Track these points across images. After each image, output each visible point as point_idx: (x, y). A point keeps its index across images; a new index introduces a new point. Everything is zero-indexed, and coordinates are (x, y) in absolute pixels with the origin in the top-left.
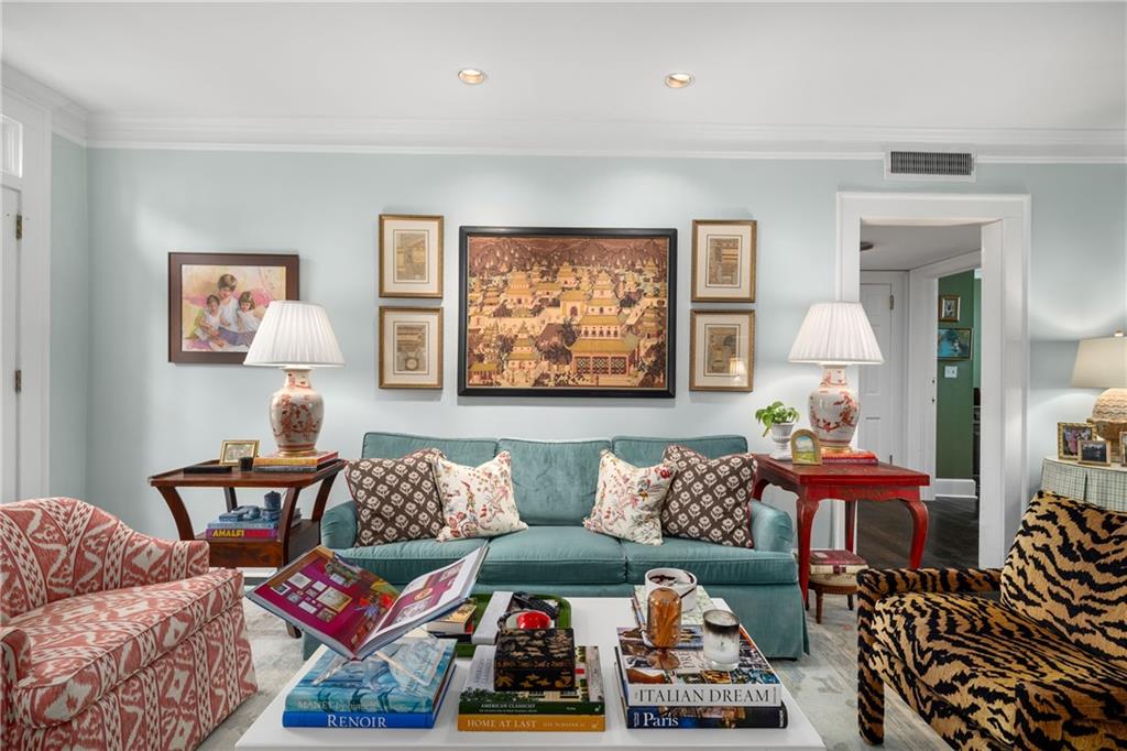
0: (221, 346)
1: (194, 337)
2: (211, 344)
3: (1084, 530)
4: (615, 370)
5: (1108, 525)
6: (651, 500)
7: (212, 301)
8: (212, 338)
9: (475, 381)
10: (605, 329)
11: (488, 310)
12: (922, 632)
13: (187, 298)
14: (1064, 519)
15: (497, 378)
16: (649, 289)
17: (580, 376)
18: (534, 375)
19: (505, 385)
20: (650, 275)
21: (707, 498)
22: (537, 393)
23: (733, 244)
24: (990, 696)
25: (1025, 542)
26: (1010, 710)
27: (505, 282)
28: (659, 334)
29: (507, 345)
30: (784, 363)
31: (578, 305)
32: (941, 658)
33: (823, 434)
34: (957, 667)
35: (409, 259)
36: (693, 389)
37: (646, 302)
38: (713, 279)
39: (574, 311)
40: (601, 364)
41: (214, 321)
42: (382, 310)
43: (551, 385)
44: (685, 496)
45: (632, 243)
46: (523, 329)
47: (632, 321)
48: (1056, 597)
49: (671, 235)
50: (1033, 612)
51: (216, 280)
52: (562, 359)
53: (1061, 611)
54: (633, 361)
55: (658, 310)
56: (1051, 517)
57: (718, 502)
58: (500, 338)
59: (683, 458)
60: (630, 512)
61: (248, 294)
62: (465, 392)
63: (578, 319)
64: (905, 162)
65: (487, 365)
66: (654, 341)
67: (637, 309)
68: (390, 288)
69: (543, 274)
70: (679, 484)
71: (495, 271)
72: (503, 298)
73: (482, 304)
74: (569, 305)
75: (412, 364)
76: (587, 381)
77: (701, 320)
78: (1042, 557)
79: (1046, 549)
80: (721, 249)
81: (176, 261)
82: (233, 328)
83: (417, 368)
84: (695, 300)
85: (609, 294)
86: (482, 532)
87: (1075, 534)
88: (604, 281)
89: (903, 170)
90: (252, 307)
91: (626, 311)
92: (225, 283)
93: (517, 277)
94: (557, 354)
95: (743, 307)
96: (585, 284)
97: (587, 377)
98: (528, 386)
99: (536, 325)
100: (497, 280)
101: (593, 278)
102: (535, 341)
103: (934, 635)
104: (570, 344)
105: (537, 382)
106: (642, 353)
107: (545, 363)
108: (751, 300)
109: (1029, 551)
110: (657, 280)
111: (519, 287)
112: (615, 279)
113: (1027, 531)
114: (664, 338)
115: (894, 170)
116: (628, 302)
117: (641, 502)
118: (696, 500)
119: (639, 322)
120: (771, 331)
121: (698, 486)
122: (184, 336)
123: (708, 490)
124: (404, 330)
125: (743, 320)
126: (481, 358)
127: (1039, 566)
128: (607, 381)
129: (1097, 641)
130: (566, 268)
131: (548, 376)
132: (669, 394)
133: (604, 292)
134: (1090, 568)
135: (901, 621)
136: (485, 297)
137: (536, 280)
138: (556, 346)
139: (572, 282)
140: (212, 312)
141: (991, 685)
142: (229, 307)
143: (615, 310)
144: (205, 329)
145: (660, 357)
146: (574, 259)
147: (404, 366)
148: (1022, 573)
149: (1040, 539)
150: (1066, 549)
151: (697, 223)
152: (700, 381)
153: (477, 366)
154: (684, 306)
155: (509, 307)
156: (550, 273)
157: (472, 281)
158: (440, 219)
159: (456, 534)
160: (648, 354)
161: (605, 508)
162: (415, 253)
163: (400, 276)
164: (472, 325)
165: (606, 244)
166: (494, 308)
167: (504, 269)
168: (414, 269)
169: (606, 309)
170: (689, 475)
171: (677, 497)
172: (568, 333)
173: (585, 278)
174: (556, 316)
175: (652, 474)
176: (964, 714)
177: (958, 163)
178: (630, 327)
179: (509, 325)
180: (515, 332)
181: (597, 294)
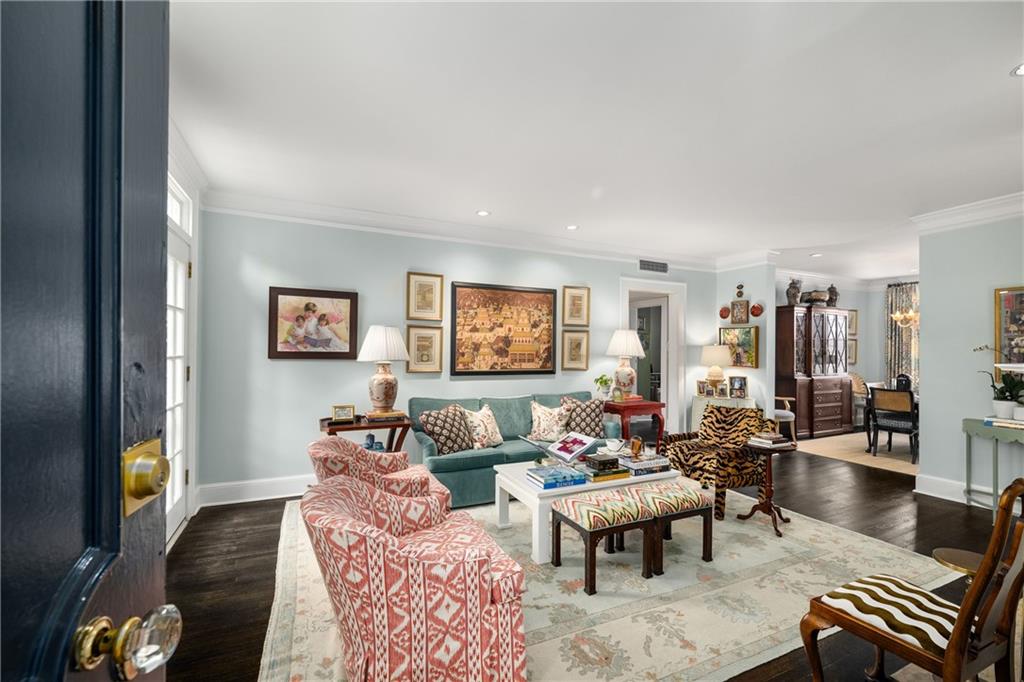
0: (306, 348)
1: (286, 342)
2: (299, 347)
3: (721, 414)
4: (529, 361)
5: (727, 412)
6: (564, 422)
7: (300, 319)
8: (299, 343)
9: (460, 367)
11: (467, 328)
12: (686, 450)
13: (282, 317)
14: (716, 412)
15: (471, 365)
16: (544, 320)
17: (512, 364)
18: (490, 363)
19: (476, 369)
20: (545, 312)
21: (588, 419)
22: (492, 373)
23: (580, 298)
24: (708, 460)
25: (705, 421)
26: (715, 461)
28: (549, 342)
29: (477, 347)
30: (604, 355)
31: (511, 326)
32: (693, 455)
33: (623, 388)
34: (698, 456)
35: (424, 298)
36: (563, 369)
37: (544, 326)
38: (572, 315)
39: (510, 330)
40: (523, 357)
41: (301, 332)
42: (409, 327)
43: (499, 369)
44: (578, 419)
45: (537, 295)
46: (485, 339)
47: (536, 335)
48: (716, 436)
49: (553, 292)
50: (709, 442)
51: (303, 306)
52: (504, 355)
53: (718, 439)
55: (548, 330)
56: (712, 412)
57: (593, 420)
58: (473, 343)
59: (573, 403)
60: (556, 429)
61: (324, 315)
62: (454, 373)
64: (646, 265)
65: (466, 358)
66: (546, 346)
67: (539, 329)
68: (413, 314)
69: (495, 310)
70: (574, 414)
71: (470, 307)
72: (475, 321)
75: (425, 358)
76: (516, 367)
77: (567, 335)
78: (711, 425)
79: (712, 422)
80: (576, 300)
82: (315, 337)
83: (428, 360)
84: (564, 325)
85: (526, 321)
86: (493, 444)
87: (719, 416)
88: (524, 314)
89: (645, 269)
90: (327, 323)
92: (308, 307)
93: (482, 311)
94: (502, 352)
95: (584, 329)
96: (515, 316)
99: (491, 337)
100: (472, 312)
101: (519, 313)
102: (491, 345)
103: (689, 450)
105: (491, 368)
107: (496, 357)
108: (587, 326)
109: (707, 424)
111: (483, 316)
112: (529, 314)
113: (705, 418)
115: (641, 268)
116: (535, 325)
117: (561, 423)
118: (584, 420)
119: (540, 336)
120: (596, 341)
121: (584, 414)
122: (279, 341)
123: (588, 415)
124: (421, 338)
125: (584, 335)
126: (463, 355)
127: (710, 427)
128: (526, 366)
129: (728, 445)
130: (506, 307)
132: (553, 372)
133: (524, 320)
134: (724, 425)
135: (677, 449)
138: (501, 348)
140: (299, 326)
141: (709, 457)
142: (311, 323)
143: (529, 329)
144: (295, 337)
145: (549, 353)
146: (510, 302)
147: (421, 359)
148: (705, 431)
149: (709, 419)
150: (718, 421)
151: (565, 287)
152: (567, 365)
153: (461, 359)
154: (559, 328)
155: (478, 327)
156: (498, 309)
157: (458, 312)
158: (441, 276)
159: (483, 445)
161: (542, 429)
163: (419, 308)
164: (458, 336)
167: (475, 306)
168: (426, 304)
170: (578, 409)
171: (574, 420)
172: (507, 341)
173: (515, 313)
174: (501, 332)
175: (562, 410)
176: (701, 469)
177: (662, 267)
178: (536, 339)
179: (478, 337)
181: (520, 321)
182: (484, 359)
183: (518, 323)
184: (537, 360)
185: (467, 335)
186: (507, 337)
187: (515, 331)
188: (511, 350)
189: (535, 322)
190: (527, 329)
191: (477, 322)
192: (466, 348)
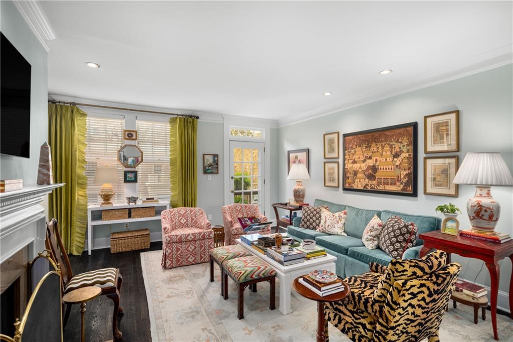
4: (391, 184)
10: (387, 167)
11: (351, 161)
15: (353, 185)
16: (405, 150)
17: (379, 186)
18: (364, 184)
19: (355, 187)
20: (405, 144)
22: (364, 191)
27: (355, 151)
29: (356, 173)
31: (378, 158)
37: (403, 155)
39: (376, 160)
40: (386, 181)
42: (325, 163)
43: (369, 188)
46: (360, 168)
47: (398, 163)
54: (398, 180)
55: (408, 158)
58: (354, 171)
63: (378, 163)
65: (350, 180)
67: (400, 158)
69: (366, 147)
72: (354, 157)
73: (349, 160)
74: (375, 158)
76: (381, 188)
81: (289, 152)
84: (426, 152)
85: (389, 153)
88: (387, 148)
91: (395, 159)
93: (359, 149)
94: (371, 177)
96: (380, 150)
97: (381, 186)
98: (362, 188)
99: (364, 166)
100: (353, 151)
101: (383, 147)
102: (364, 172)
104: (375, 173)
105: (365, 187)
106: (402, 177)
107: (367, 180)
110: (408, 145)
111: (359, 153)
112: (391, 147)
114: (411, 170)
116: (396, 155)
119: (401, 164)
126: (348, 178)
128: (389, 188)
130: (374, 145)
131: (368, 185)
133: (387, 153)
136: (349, 157)
137: (364, 150)
138: (370, 174)
139: (376, 150)
143: (391, 159)
155: (356, 160)
156: (369, 147)
157: (346, 152)
160: (404, 177)
162: (332, 145)
163: (329, 152)
164: (346, 167)
165: (387, 133)
166: (352, 161)
167: (354, 147)
168: (332, 150)
169: (388, 159)
172: (374, 169)
173: (380, 148)
174: (370, 163)
178: (397, 166)
180: (358, 169)
181: (384, 153)
182: (360, 181)
183: (382, 154)
184: (398, 184)
185: (350, 165)
186: (374, 166)
187: (380, 161)
188: (377, 175)
189: (396, 153)
190: (390, 159)
191: (356, 157)
192: (350, 174)
